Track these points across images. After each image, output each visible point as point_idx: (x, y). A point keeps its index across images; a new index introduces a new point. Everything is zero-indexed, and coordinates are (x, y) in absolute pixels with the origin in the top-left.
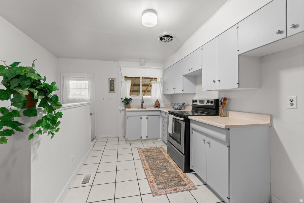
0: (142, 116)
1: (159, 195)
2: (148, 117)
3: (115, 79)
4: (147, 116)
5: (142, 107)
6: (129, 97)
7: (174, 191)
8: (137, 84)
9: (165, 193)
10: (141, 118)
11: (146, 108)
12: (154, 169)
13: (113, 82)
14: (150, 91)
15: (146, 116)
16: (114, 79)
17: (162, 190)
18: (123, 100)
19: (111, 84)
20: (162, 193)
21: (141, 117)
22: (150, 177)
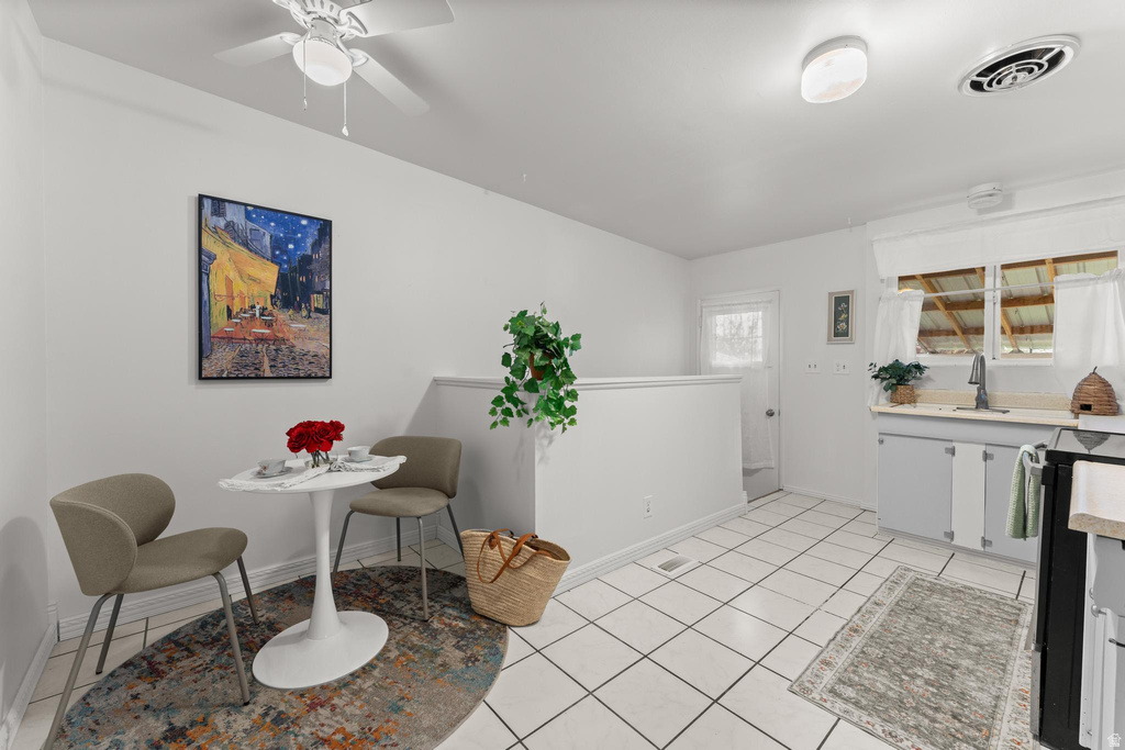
0: (954, 444)
1: (812, 701)
2: (990, 450)
3: (852, 292)
4: (986, 444)
5: (982, 402)
6: (908, 358)
7: (883, 735)
8: (961, 299)
9: (837, 711)
10: (952, 452)
11: (1004, 412)
12: (891, 646)
13: (843, 305)
14: (1048, 328)
15: (983, 448)
16: (845, 292)
17: (839, 701)
18: (877, 369)
19: (837, 314)
20: (828, 705)
21: (949, 445)
22: (837, 651)
